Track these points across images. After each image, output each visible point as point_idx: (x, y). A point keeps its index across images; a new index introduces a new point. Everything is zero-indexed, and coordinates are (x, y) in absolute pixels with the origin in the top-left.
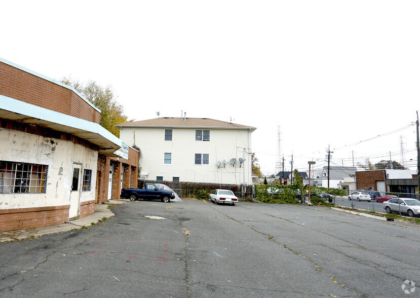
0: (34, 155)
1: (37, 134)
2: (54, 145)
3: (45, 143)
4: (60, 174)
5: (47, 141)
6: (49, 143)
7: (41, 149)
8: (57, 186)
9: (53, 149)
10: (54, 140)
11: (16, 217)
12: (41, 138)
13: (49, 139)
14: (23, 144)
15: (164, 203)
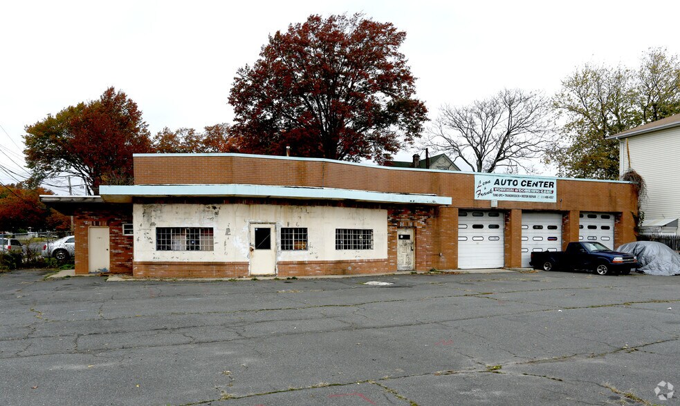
0: (197, 221)
1: (197, 203)
2: (216, 210)
3: (208, 209)
4: (227, 234)
5: (209, 208)
6: (211, 209)
7: (203, 215)
8: (225, 245)
9: (217, 213)
10: (215, 205)
11: (186, 268)
12: (202, 206)
13: (210, 206)
14: (185, 213)
15: (596, 277)
